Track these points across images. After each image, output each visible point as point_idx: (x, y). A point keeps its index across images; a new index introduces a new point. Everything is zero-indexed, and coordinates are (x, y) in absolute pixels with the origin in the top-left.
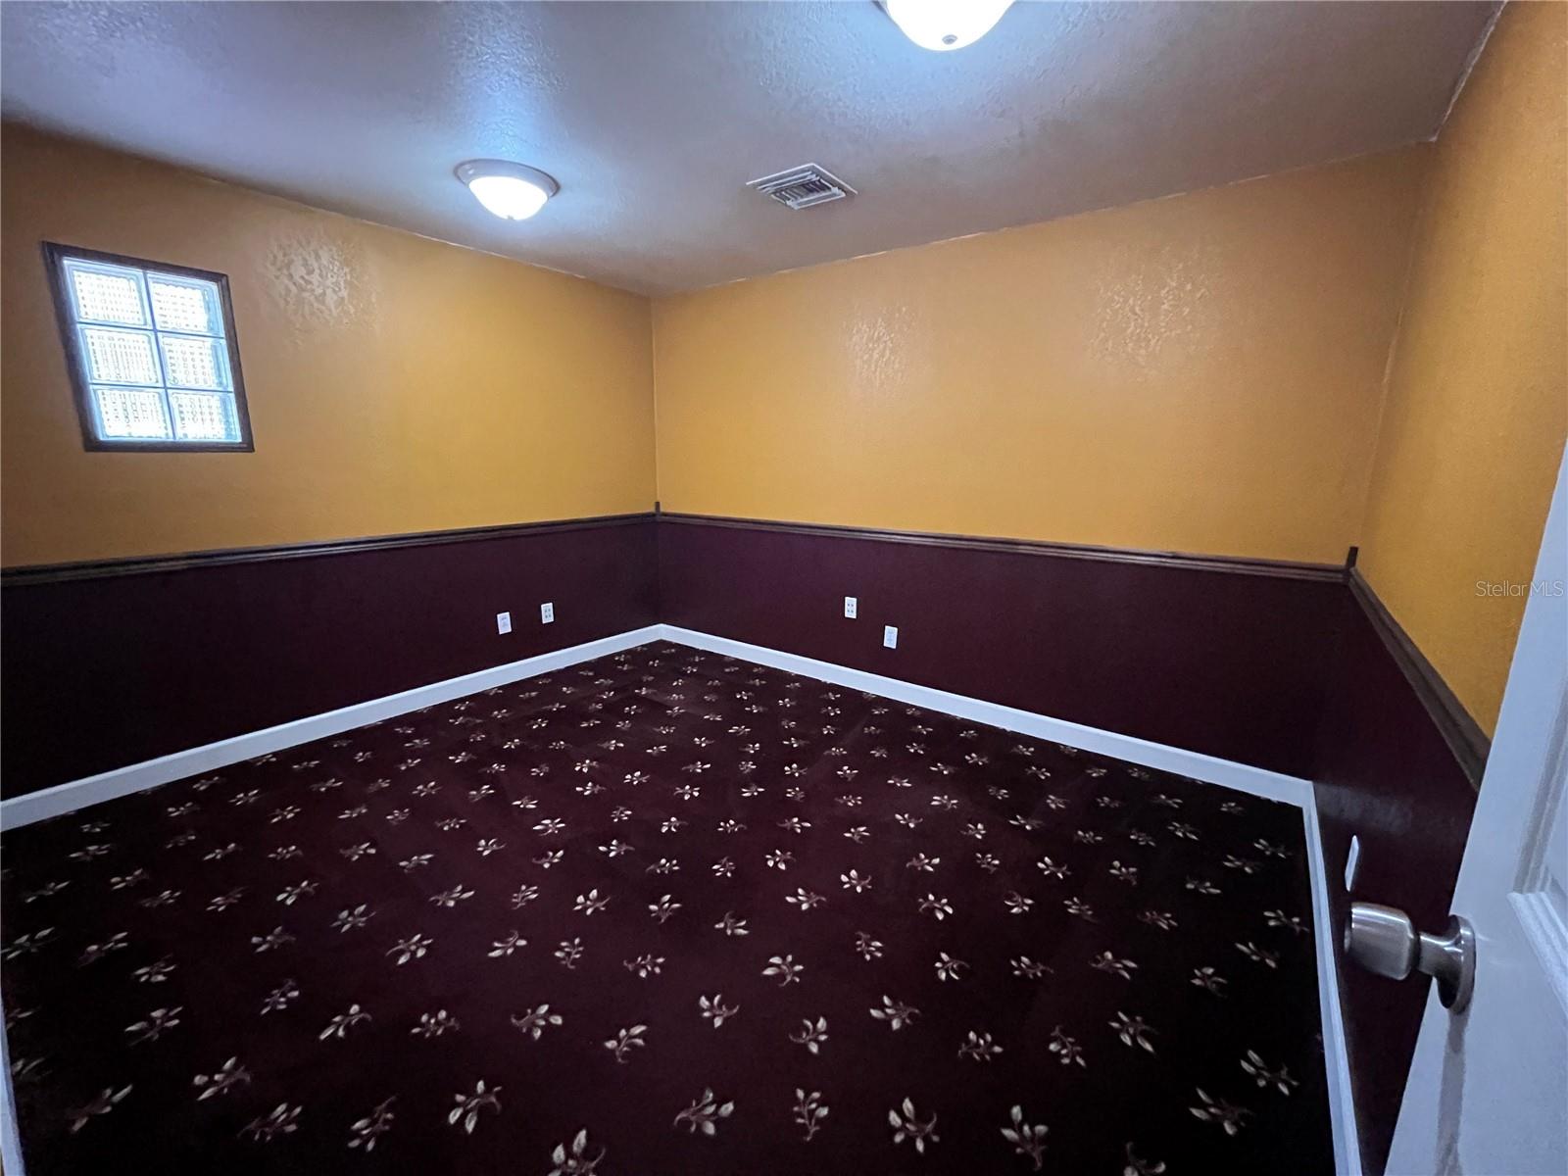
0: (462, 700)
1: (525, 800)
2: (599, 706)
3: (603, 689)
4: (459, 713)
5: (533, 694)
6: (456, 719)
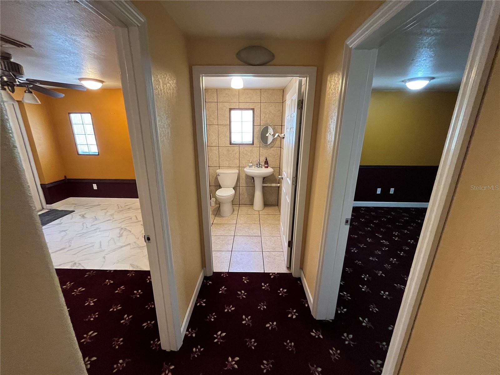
0: (363, 207)
1: (379, 235)
2: (403, 221)
3: (405, 216)
4: (362, 210)
5: (383, 211)
6: (362, 211)
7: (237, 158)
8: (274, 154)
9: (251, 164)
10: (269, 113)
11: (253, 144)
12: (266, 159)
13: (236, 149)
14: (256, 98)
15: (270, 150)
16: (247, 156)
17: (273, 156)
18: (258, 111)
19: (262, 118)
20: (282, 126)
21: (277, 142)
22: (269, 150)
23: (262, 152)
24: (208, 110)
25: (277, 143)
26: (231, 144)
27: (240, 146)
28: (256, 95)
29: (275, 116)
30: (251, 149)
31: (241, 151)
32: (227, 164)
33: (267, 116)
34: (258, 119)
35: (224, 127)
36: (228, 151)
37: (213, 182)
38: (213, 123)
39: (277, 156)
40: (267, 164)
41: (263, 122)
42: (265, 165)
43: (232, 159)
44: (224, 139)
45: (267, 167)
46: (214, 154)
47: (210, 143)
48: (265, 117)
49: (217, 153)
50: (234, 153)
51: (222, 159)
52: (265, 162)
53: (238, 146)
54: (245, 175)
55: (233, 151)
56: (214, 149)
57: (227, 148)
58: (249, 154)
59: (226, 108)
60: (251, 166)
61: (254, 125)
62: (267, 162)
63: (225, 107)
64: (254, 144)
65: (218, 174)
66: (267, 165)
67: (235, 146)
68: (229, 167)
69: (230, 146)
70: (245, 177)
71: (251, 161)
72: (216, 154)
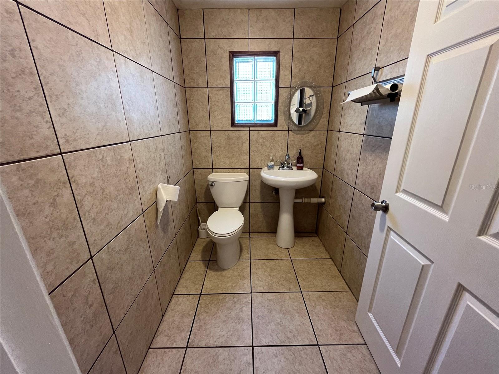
7: (246, 151)
8: (316, 144)
9: (272, 163)
10: (308, 60)
11: (275, 124)
12: (300, 153)
13: (244, 133)
14: (285, 29)
15: (307, 135)
16: (264, 148)
17: (313, 148)
18: (286, 56)
19: (295, 71)
20: (333, 87)
21: (322, 119)
22: (305, 135)
23: (292, 139)
24: (187, 57)
25: (321, 122)
26: (233, 124)
27: (251, 129)
28: (284, 21)
29: (320, 66)
30: (271, 134)
31: (253, 138)
32: (228, 162)
33: (305, 67)
34: (288, 73)
35: (221, 92)
36: (229, 138)
37: (203, 196)
38: (198, 85)
39: (320, 146)
40: (302, 162)
41: (297, 80)
42: (298, 165)
43: (236, 154)
44: (220, 117)
45: (301, 168)
46: (202, 146)
47: (194, 124)
48: (300, 70)
49: (207, 142)
50: (240, 142)
51: (217, 154)
52: (298, 158)
53: (248, 129)
54: (260, 181)
55: (238, 139)
56: (201, 136)
57: (227, 134)
58: (268, 144)
59: (222, 51)
60: (272, 166)
61: (277, 87)
62: (302, 158)
63: (221, 48)
64: (278, 124)
65: (210, 183)
66: (302, 165)
67: (242, 129)
68: (232, 169)
69: (232, 129)
70: (259, 186)
71: (271, 158)
72: (205, 144)
